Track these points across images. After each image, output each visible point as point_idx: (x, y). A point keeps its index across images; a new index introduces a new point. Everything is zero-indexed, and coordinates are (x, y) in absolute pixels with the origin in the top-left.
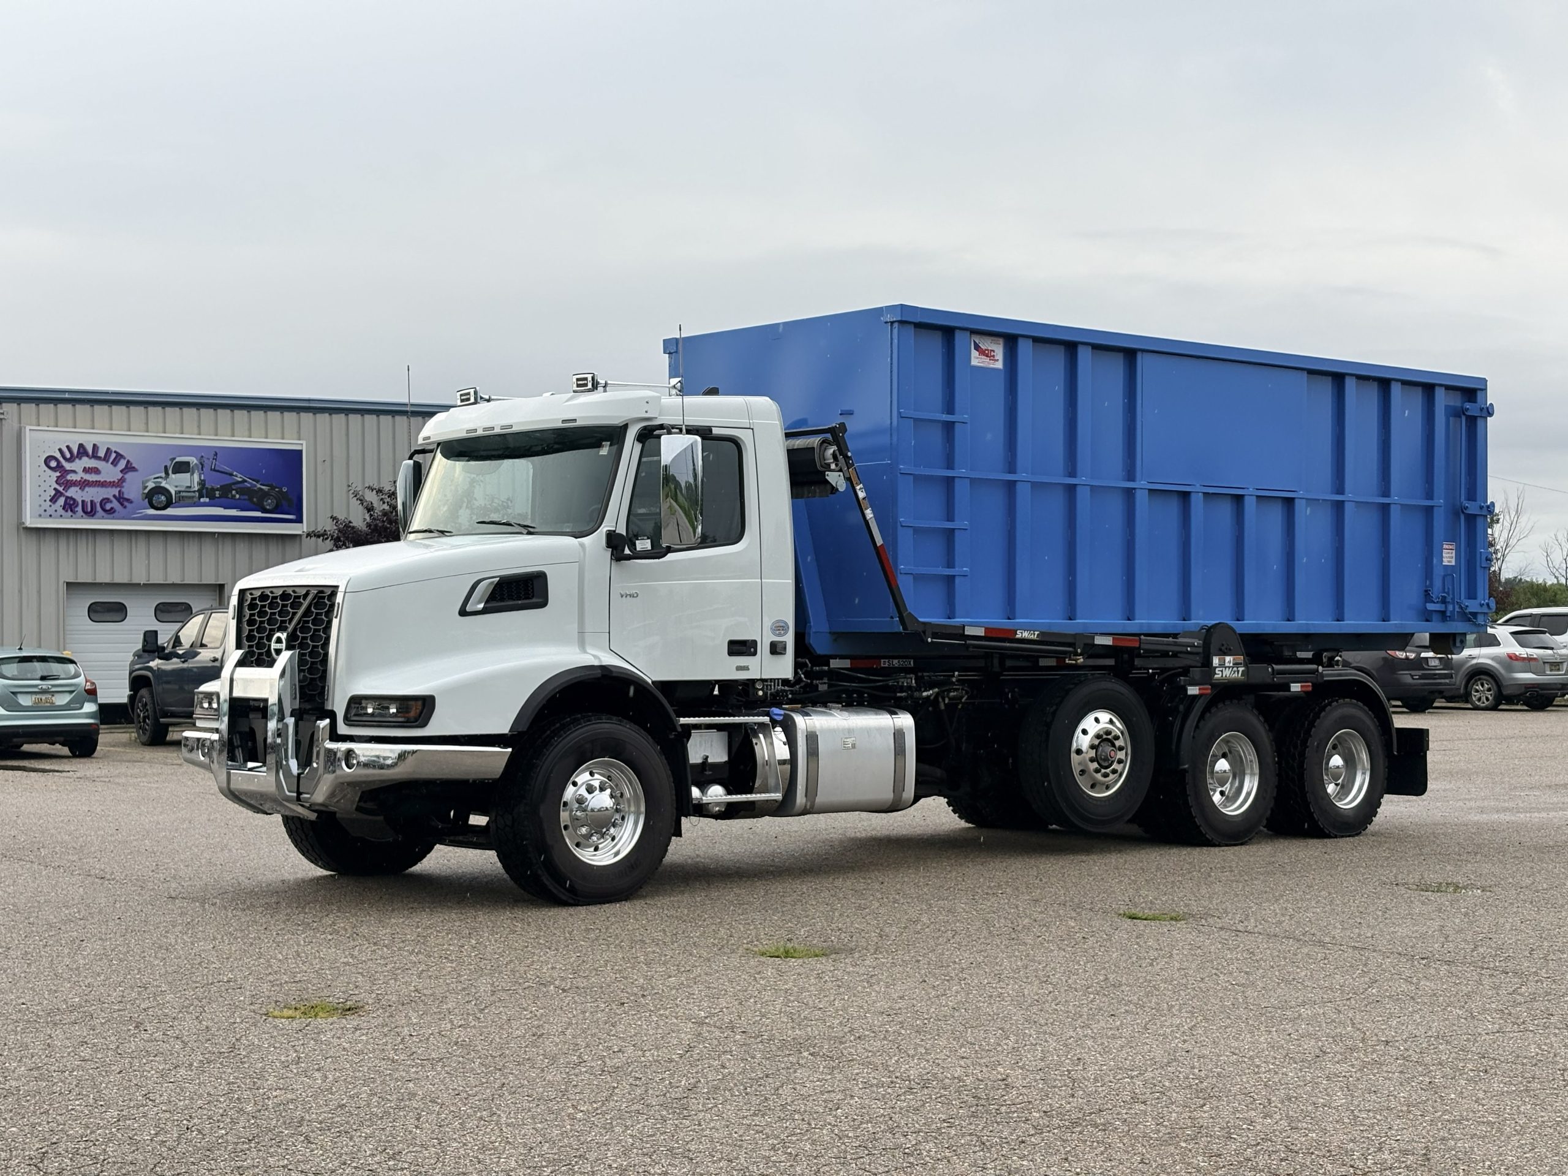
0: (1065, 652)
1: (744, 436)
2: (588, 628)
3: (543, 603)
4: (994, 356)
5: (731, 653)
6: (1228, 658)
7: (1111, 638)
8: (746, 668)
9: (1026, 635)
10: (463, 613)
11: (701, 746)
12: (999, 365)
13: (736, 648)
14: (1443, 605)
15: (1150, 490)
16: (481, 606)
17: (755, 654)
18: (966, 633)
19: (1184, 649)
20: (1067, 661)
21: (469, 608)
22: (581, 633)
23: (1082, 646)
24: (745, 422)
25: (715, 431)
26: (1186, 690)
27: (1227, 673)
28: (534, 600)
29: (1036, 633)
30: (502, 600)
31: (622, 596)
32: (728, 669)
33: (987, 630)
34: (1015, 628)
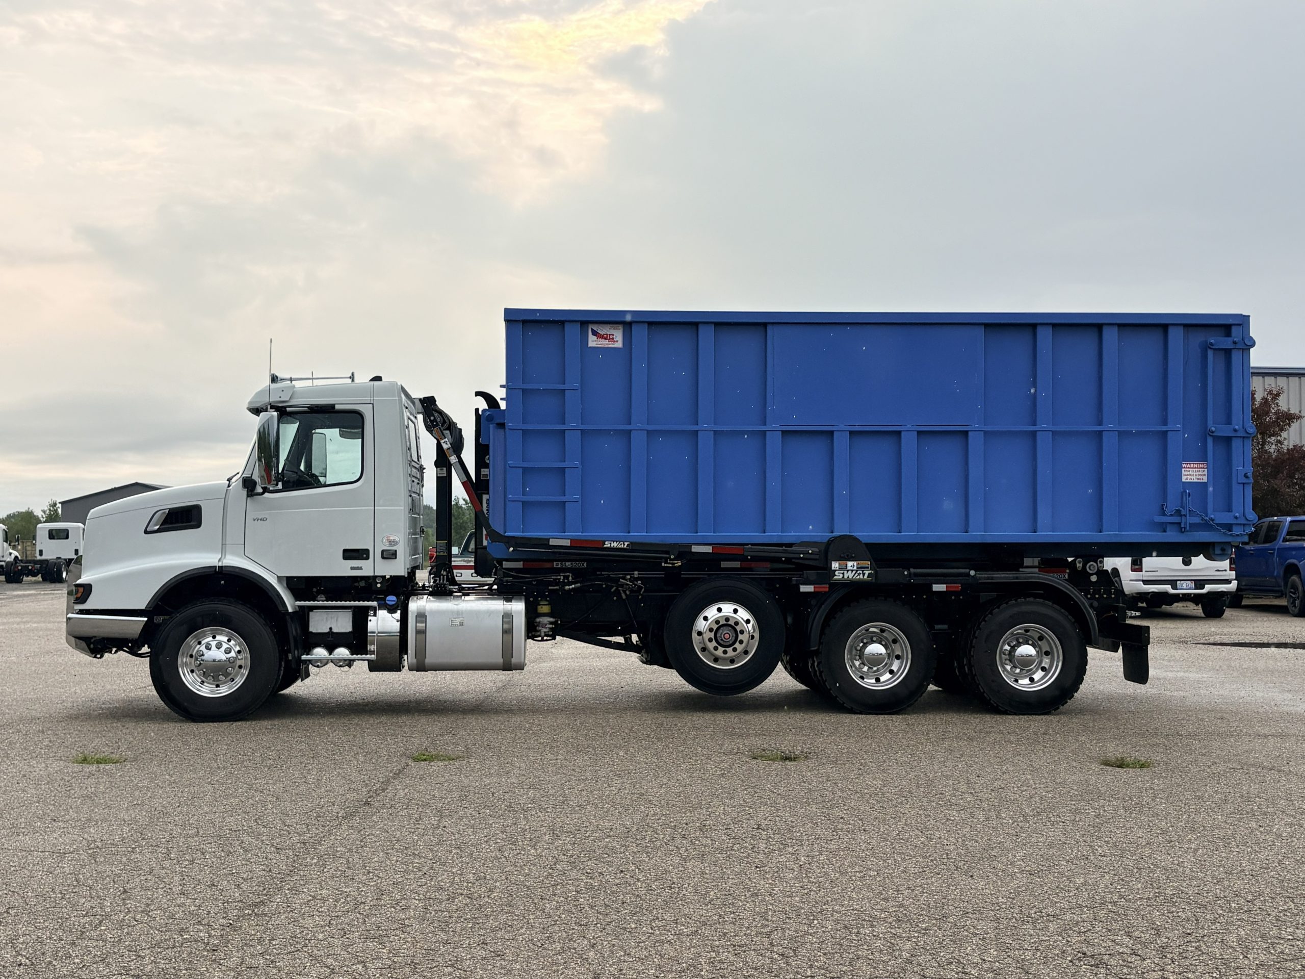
0: (661, 558)
1: (366, 411)
2: (229, 540)
3: (198, 525)
4: (613, 339)
5: (345, 558)
6: (850, 564)
7: (711, 547)
8: (360, 568)
9: (615, 545)
10: (146, 532)
11: (327, 620)
12: (619, 345)
13: (347, 554)
14: (1179, 518)
15: (783, 432)
16: (157, 527)
17: (367, 558)
18: (550, 544)
19: (797, 556)
20: (663, 565)
21: (148, 530)
22: (223, 544)
23: (677, 553)
24: (368, 399)
25: (337, 407)
26: (799, 588)
27: (849, 575)
28: (192, 523)
29: (626, 544)
30: (172, 523)
31: (254, 520)
32: (345, 569)
33: (572, 541)
34: (604, 539)
